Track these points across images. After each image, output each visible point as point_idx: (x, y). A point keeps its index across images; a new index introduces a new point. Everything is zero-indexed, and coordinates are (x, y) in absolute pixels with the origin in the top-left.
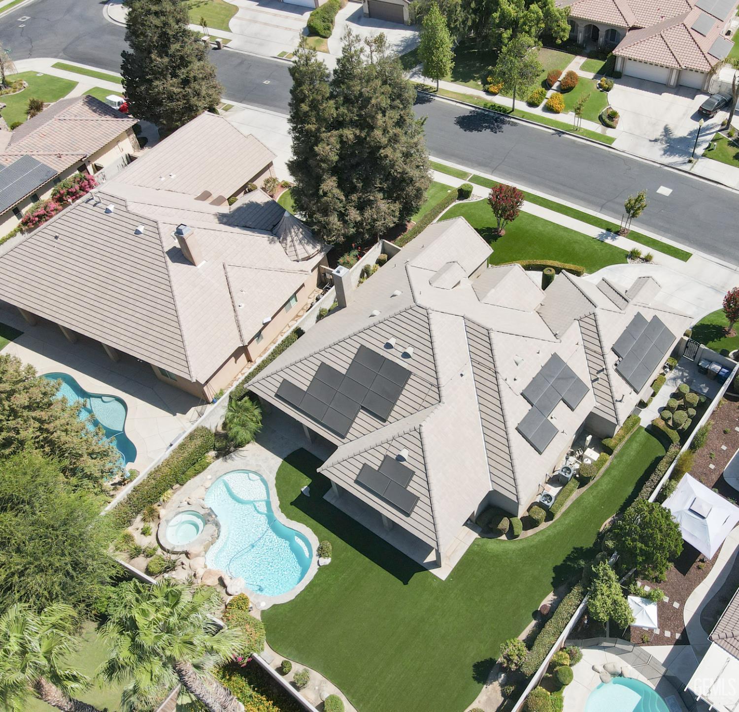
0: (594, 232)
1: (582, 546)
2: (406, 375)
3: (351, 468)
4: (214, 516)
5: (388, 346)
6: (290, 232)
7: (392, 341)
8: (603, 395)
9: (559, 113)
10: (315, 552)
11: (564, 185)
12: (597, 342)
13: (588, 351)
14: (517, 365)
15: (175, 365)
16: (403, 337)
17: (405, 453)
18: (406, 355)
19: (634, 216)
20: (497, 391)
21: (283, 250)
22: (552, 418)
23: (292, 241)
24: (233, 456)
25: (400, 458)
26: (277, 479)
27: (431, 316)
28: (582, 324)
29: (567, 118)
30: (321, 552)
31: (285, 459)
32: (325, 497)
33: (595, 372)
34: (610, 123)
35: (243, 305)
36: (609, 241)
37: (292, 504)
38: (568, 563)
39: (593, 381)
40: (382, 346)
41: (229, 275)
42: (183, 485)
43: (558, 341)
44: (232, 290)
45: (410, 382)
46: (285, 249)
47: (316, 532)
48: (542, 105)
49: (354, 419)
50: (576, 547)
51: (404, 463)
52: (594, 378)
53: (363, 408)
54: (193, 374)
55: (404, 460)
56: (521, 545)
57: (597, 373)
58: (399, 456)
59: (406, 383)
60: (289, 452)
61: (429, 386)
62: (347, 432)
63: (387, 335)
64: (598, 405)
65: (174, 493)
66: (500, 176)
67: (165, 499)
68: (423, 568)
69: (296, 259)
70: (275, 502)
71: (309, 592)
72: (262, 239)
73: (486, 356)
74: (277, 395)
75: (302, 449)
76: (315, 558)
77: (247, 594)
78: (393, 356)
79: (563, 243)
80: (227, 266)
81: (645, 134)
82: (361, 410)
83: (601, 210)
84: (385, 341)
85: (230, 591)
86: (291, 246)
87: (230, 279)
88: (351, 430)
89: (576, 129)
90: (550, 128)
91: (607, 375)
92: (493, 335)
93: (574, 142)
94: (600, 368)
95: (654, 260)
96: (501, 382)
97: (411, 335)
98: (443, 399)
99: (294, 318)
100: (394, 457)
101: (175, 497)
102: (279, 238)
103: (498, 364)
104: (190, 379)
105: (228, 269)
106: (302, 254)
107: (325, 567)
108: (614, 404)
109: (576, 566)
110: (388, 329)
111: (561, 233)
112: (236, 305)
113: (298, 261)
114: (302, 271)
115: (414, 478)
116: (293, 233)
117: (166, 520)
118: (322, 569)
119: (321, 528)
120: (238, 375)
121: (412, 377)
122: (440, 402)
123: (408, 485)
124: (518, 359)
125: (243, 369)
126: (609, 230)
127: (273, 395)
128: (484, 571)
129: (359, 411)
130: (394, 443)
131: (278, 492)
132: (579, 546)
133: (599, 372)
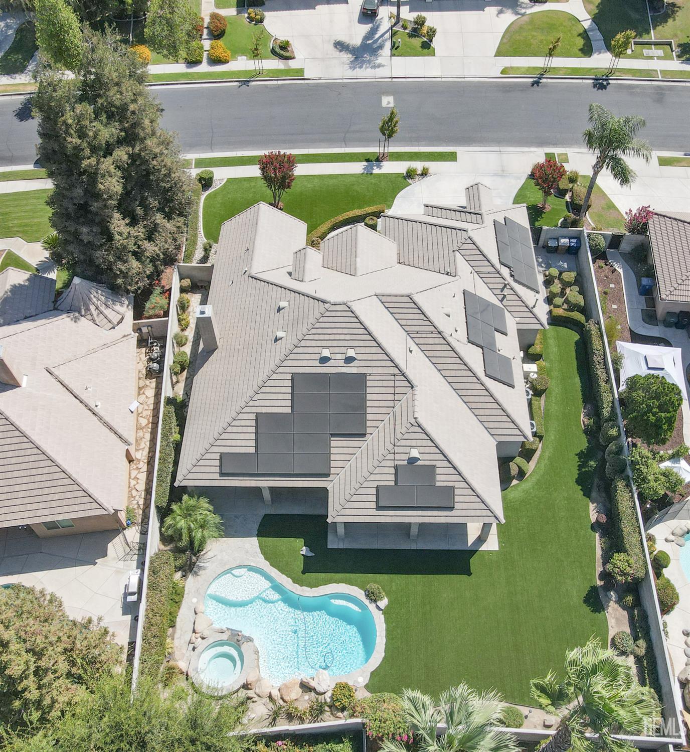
0: (357, 168)
1: (581, 449)
2: (361, 380)
3: (364, 498)
4: (240, 633)
5: (324, 360)
6: (90, 299)
7: (326, 353)
8: (518, 309)
9: (228, 62)
10: (367, 602)
11: (293, 134)
12: (487, 263)
13: (482, 275)
14: (449, 316)
15: (76, 508)
16: (335, 343)
17: (415, 453)
18: (349, 360)
19: (390, 136)
20: (451, 349)
21: (91, 323)
22: (499, 351)
23: (97, 308)
24: (201, 564)
25: (412, 461)
26: (266, 559)
27: (354, 308)
28: (463, 252)
29: (241, 64)
30: (372, 597)
31: (259, 535)
32: (329, 546)
33: (498, 292)
34: (287, 54)
35: (99, 403)
36: (376, 171)
37: (304, 572)
38: (583, 470)
39: (501, 301)
40: (317, 363)
41: (62, 377)
42: (174, 626)
43: (457, 278)
44: (77, 392)
45: (369, 384)
46: (94, 321)
47: (350, 583)
48: (205, 60)
49: (330, 451)
50: (577, 453)
51: (419, 463)
52: (500, 297)
53: (333, 435)
54: (106, 505)
55: (418, 459)
56: (534, 479)
57: (502, 292)
58: (410, 459)
59: (366, 387)
60: (256, 526)
61: (393, 378)
62: (330, 467)
63: (316, 350)
64: (518, 319)
65: (173, 639)
66: (222, 150)
67: (170, 650)
68: (472, 552)
69: (112, 326)
70: (286, 582)
71: (393, 639)
72: (63, 322)
73: (421, 322)
74: (222, 474)
75: (266, 515)
76: (372, 607)
77: (343, 681)
78: (336, 367)
79: (342, 190)
80: (53, 370)
81: (327, 54)
82: (332, 439)
83: (346, 144)
84: (318, 357)
85: (320, 689)
86: (98, 315)
87: (66, 382)
88: (333, 464)
89: (259, 73)
90: (232, 81)
91: (512, 289)
92: (416, 298)
93: (266, 86)
94: (501, 286)
95: (430, 171)
96: (449, 339)
97: (342, 337)
98: (415, 382)
99: (139, 392)
100: (405, 463)
101: (177, 642)
102: (80, 312)
103: (436, 323)
104: (106, 513)
105: (56, 372)
106: (115, 318)
107: (387, 607)
108: (531, 312)
109: (590, 469)
110: (313, 343)
111: (331, 182)
112: (92, 406)
113: (113, 328)
114: (124, 336)
115: (438, 471)
116: (95, 300)
117: (193, 670)
118: (386, 612)
119: (352, 576)
120: (129, 483)
121: (368, 378)
122: (412, 387)
123: (435, 481)
124: (447, 310)
125: (130, 475)
126: (368, 160)
127: (217, 476)
128: (524, 520)
129: (330, 440)
130: (397, 450)
131: (279, 570)
132: (578, 451)
133: (502, 290)
